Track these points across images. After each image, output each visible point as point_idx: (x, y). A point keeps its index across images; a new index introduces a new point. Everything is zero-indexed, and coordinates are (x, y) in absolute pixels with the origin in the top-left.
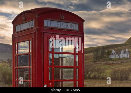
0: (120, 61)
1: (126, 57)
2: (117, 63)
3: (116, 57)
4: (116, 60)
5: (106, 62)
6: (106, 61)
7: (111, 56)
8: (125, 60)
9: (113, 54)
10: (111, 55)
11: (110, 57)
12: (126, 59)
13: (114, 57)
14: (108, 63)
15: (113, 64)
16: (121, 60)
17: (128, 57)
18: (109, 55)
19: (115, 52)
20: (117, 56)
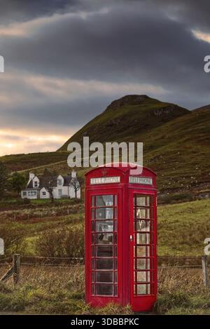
0: (56, 208)
1: (72, 195)
2: (44, 216)
3: (42, 197)
4: (40, 206)
5: (10, 212)
6: (10, 209)
7: (25, 194)
8: (69, 206)
9: (30, 186)
10: (24, 189)
11: (23, 197)
12: (72, 204)
13: (35, 197)
14: (18, 213)
15: (32, 216)
16: (57, 205)
17: (79, 196)
18: (19, 190)
19: (36, 179)
20: (44, 194)
